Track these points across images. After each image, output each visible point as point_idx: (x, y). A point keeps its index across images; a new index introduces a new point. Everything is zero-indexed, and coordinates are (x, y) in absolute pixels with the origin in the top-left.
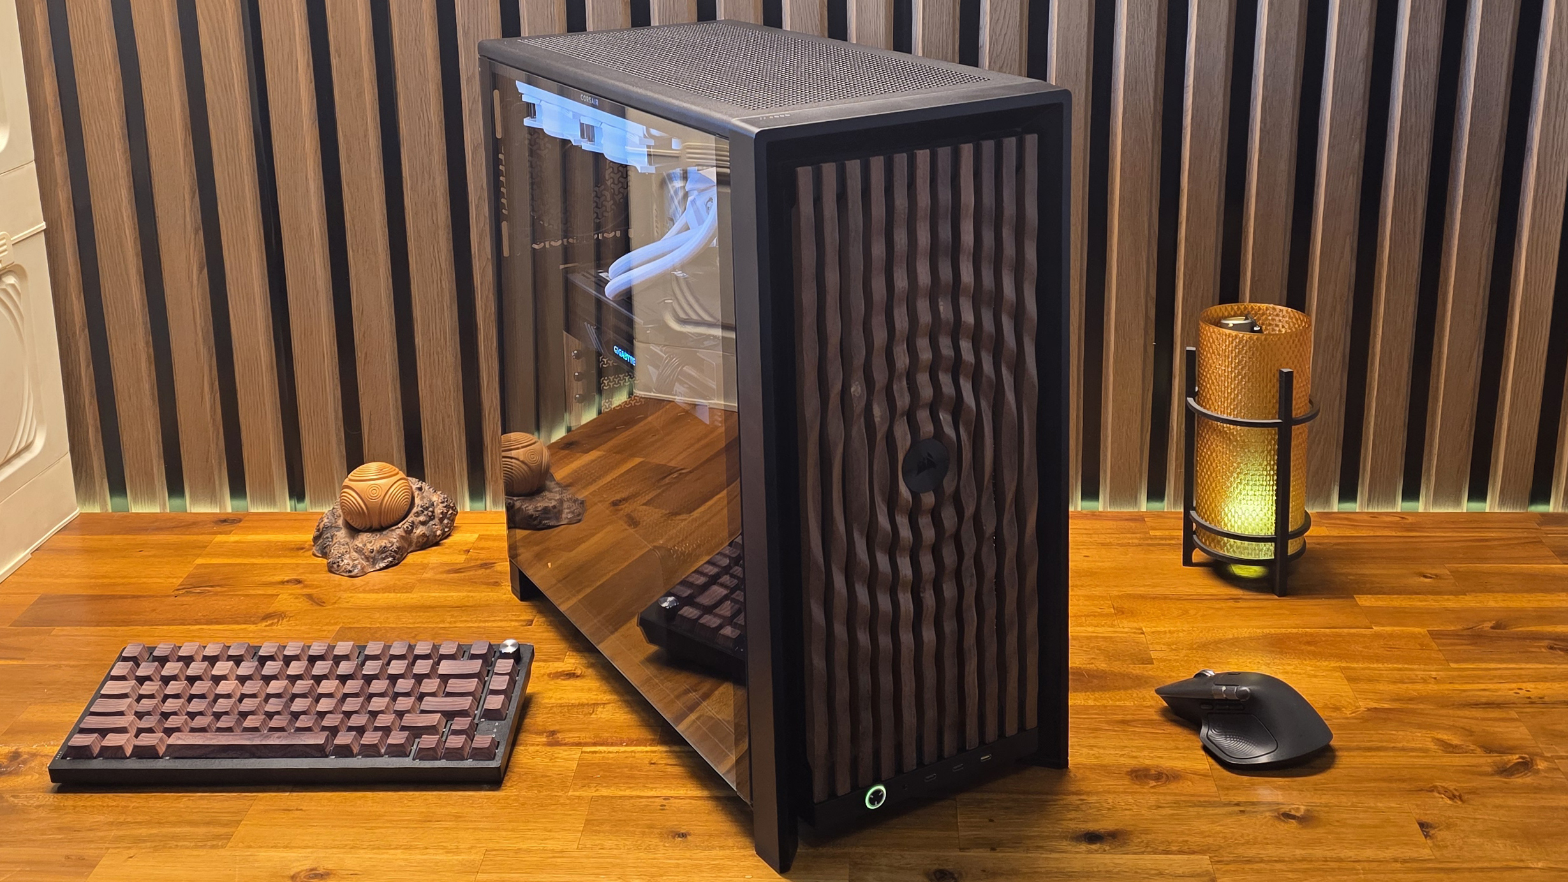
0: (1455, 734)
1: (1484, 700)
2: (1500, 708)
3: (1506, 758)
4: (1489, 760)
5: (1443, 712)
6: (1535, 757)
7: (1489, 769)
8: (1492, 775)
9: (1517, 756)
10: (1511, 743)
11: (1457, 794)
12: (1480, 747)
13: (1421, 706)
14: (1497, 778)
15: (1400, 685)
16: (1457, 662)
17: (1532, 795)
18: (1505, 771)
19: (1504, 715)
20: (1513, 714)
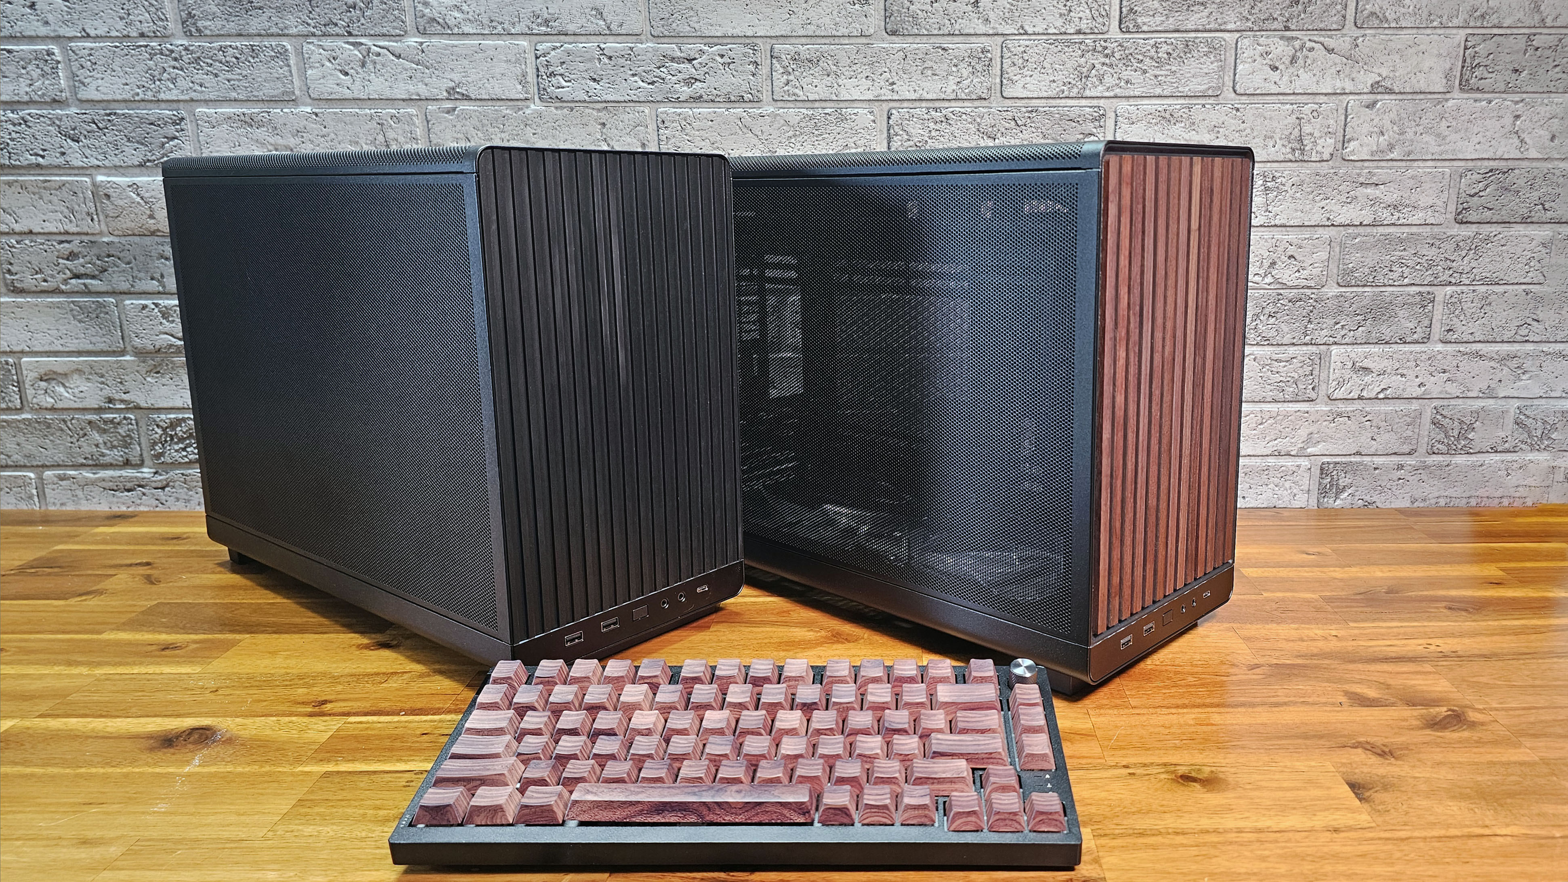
0: (1370, 688)
1: (1393, 655)
2: (1413, 662)
3: (1433, 711)
4: (1415, 713)
5: (1351, 666)
6: (1467, 709)
7: (1416, 723)
8: (1422, 728)
9: (1445, 709)
10: (1434, 696)
11: (1387, 750)
12: (1401, 700)
13: (1327, 662)
14: (1428, 732)
15: (1300, 643)
16: (1355, 621)
17: (1475, 750)
18: (1435, 724)
19: (1419, 669)
20: (1428, 667)
